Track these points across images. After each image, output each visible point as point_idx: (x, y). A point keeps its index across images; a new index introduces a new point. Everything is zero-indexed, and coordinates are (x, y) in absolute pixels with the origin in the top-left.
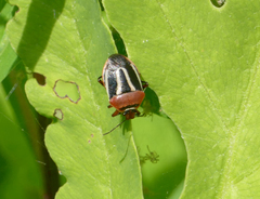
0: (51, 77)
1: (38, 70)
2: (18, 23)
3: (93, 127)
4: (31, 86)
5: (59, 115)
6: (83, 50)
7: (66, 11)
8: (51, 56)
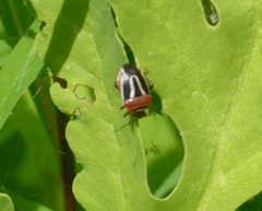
0: (72, 82)
1: (61, 75)
2: (45, 36)
3: (107, 124)
4: (55, 88)
5: (77, 114)
6: (99, 59)
7: (85, 27)
8: (73, 64)
